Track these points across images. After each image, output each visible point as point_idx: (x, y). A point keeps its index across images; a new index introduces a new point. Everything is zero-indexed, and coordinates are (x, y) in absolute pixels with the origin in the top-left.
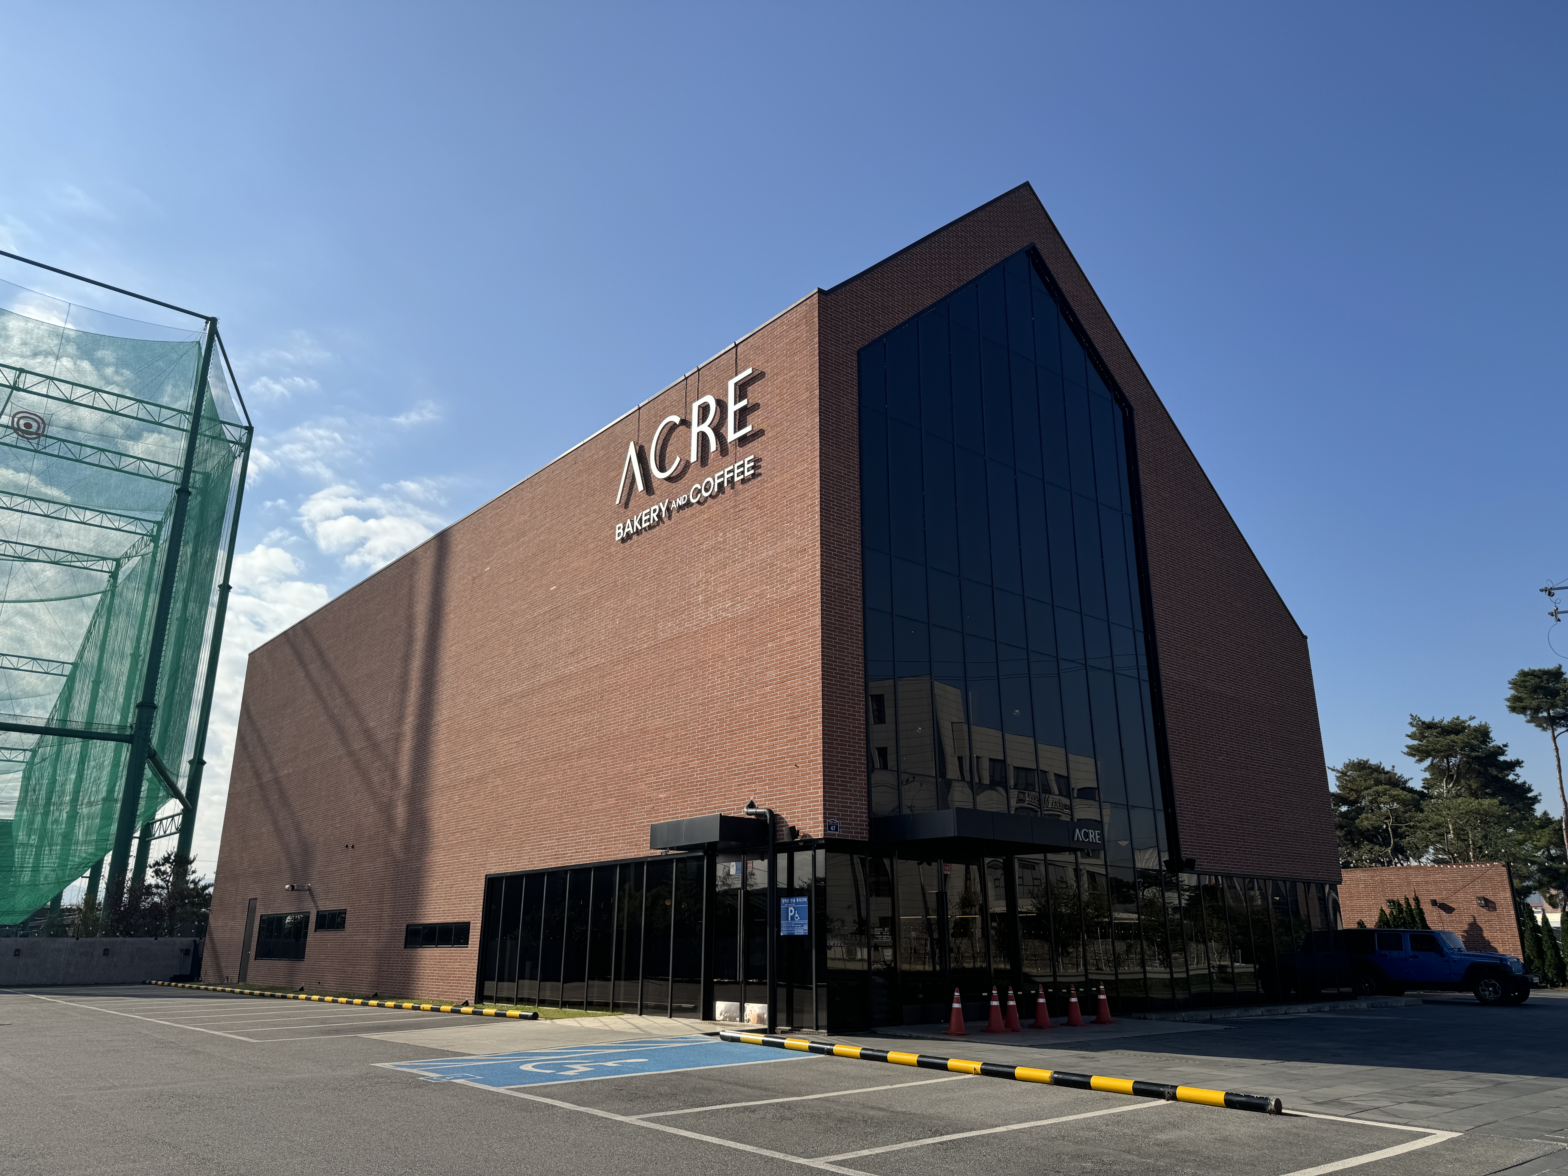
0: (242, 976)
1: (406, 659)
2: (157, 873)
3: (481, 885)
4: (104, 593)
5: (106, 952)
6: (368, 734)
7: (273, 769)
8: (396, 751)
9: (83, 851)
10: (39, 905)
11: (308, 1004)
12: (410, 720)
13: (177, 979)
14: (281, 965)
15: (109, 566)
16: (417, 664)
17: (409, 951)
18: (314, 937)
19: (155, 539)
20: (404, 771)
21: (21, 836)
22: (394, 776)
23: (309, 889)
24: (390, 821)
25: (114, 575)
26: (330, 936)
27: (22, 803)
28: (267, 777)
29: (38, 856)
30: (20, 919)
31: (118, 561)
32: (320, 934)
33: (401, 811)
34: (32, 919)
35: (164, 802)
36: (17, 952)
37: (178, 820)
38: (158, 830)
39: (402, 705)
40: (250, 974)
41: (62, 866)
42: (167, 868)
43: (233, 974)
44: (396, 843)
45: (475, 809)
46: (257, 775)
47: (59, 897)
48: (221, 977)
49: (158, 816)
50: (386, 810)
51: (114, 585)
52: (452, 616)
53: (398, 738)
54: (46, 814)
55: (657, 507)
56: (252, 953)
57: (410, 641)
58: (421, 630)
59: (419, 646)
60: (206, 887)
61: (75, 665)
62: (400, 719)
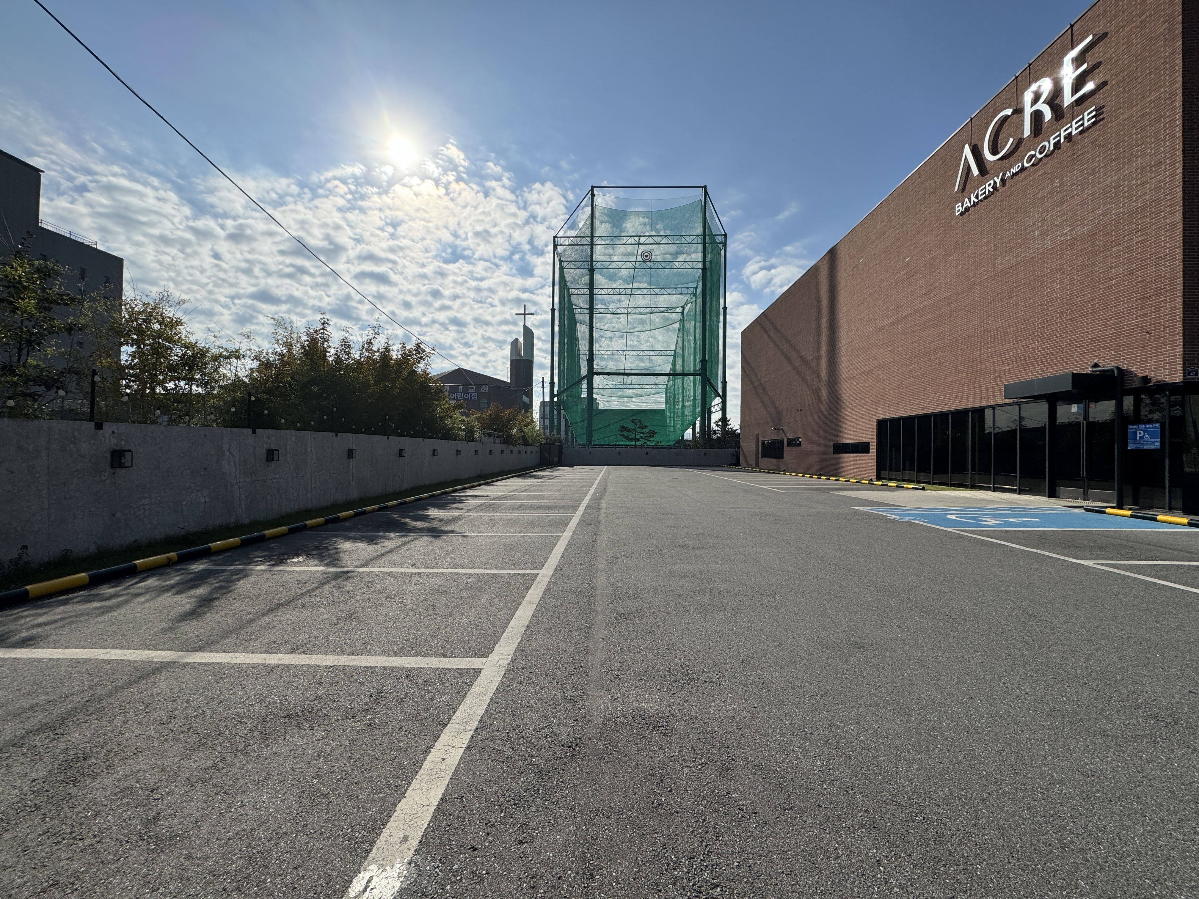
0: (757, 465)
1: (818, 319)
2: (717, 425)
3: (875, 424)
4: (680, 321)
5: (705, 454)
6: (802, 358)
7: (759, 380)
8: (818, 364)
9: (689, 419)
10: (677, 439)
11: (790, 477)
12: (824, 348)
13: (730, 465)
14: (774, 461)
15: (681, 309)
16: (824, 320)
17: (836, 456)
18: (786, 449)
19: (695, 294)
20: (824, 373)
21: (668, 414)
22: (819, 376)
23: (782, 429)
24: (819, 398)
25: (683, 313)
26: (794, 449)
27: (666, 402)
28: (757, 383)
29: (674, 421)
30: (673, 443)
31: (682, 307)
32: (789, 448)
33: (824, 392)
34: (676, 443)
35: (714, 399)
36: (677, 454)
37: (720, 405)
38: (713, 409)
39: (819, 342)
40: (760, 465)
41: (683, 424)
42: (720, 423)
43: (753, 463)
44: (824, 408)
45: (866, 387)
46: (752, 383)
47: (683, 436)
48: (748, 465)
49: (712, 405)
50: (817, 393)
51: (683, 317)
52: (842, 291)
53: (818, 358)
54: (674, 406)
55: (992, 182)
56: (760, 455)
57: (819, 310)
58: (825, 302)
59: (825, 311)
60: (736, 430)
61: (675, 351)
62: (819, 348)
